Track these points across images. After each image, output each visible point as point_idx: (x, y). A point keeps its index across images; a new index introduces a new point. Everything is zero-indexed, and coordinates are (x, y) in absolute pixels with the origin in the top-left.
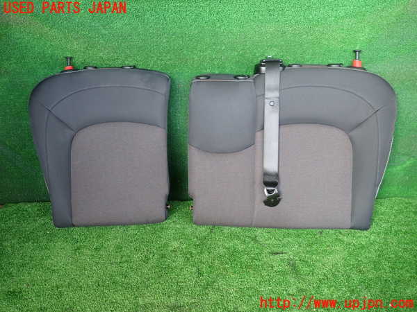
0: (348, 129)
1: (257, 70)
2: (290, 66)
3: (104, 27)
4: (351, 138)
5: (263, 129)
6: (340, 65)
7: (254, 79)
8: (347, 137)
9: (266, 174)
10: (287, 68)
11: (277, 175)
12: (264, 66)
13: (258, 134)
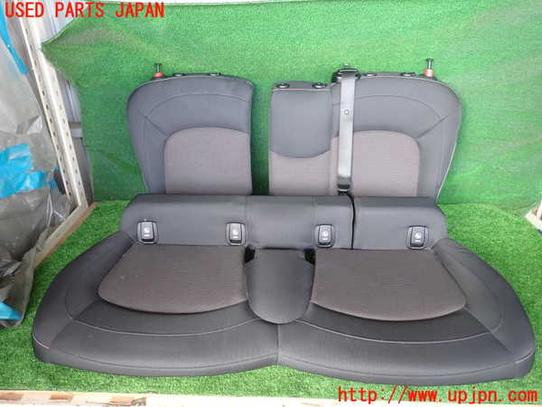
0: (417, 136)
1: (334, 80)
2: (365, 75)
3: (195, 41)
4: (419, 144)
5: (338, 135)
6: (412, 74)
7: (331, 88)
8: (415, 143)
9: (339, 178)
10: (362, 77)
11: (350, 179)
12: (340, 76)
13: (334, 140)
